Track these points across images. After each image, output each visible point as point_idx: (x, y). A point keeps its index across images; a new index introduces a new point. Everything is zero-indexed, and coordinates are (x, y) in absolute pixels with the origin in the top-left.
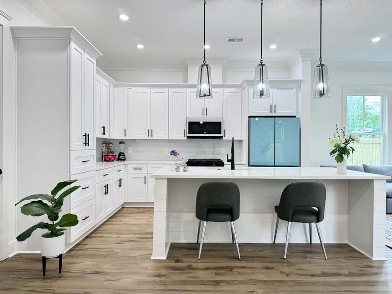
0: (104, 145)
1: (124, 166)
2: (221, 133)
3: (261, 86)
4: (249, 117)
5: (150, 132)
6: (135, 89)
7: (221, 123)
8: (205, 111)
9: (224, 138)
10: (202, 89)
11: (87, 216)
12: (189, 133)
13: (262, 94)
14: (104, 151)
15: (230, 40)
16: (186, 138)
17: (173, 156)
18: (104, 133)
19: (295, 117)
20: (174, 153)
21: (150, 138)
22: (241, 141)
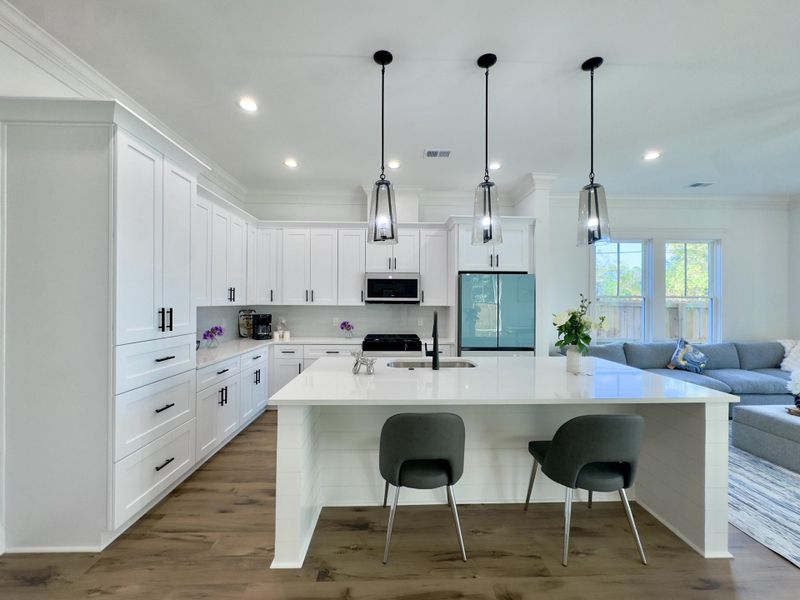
0: (242, 313)
1: (266, 349)
2: (416, 297)
3: (486, 222)
4: (460, 273)
5: (310, 295)
6: (287, 231)
7: (416, 281)
8: (392, 263)
9: (421, 304)
10: (379, 226)
11: (170, 459)
12: (369, 296)
13: (487, 237)
14: (241, 322)
15: (430, 154)
16: (364, 304)
17: (345, 330)
18: (232, 299)
19: (526, 273)
20: (345, 326)
21: (309, 303)
22: (446, 308)
